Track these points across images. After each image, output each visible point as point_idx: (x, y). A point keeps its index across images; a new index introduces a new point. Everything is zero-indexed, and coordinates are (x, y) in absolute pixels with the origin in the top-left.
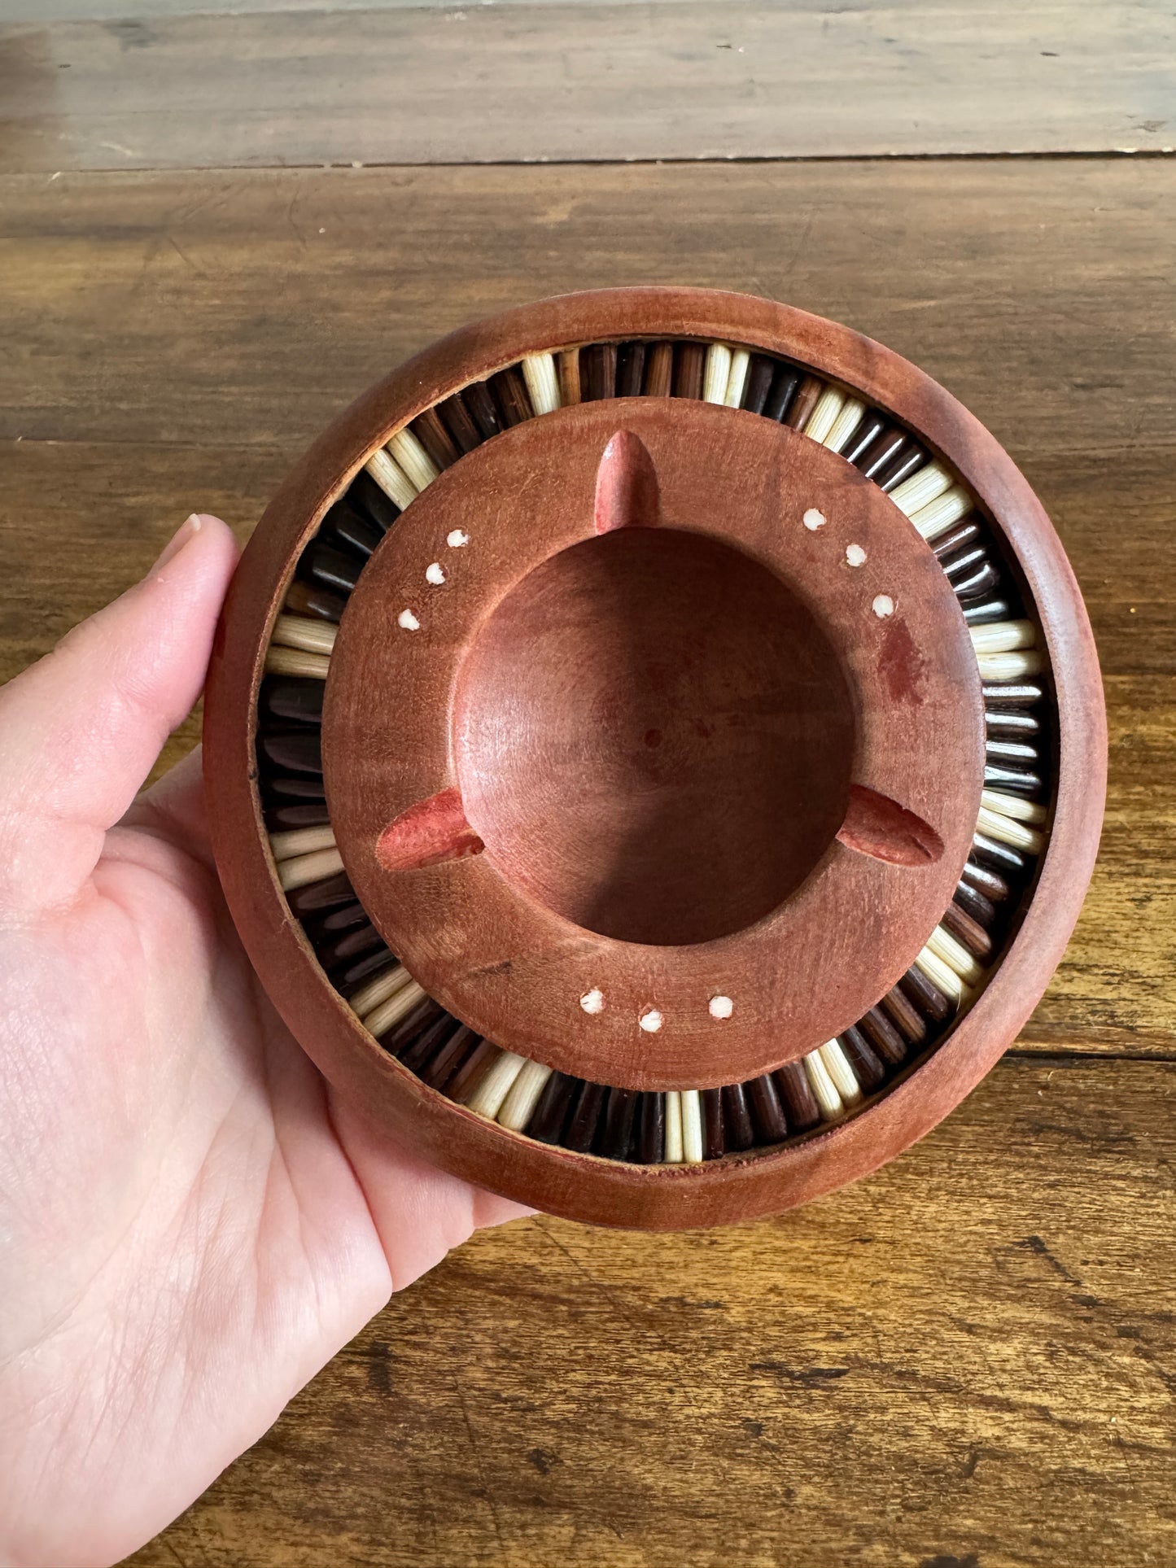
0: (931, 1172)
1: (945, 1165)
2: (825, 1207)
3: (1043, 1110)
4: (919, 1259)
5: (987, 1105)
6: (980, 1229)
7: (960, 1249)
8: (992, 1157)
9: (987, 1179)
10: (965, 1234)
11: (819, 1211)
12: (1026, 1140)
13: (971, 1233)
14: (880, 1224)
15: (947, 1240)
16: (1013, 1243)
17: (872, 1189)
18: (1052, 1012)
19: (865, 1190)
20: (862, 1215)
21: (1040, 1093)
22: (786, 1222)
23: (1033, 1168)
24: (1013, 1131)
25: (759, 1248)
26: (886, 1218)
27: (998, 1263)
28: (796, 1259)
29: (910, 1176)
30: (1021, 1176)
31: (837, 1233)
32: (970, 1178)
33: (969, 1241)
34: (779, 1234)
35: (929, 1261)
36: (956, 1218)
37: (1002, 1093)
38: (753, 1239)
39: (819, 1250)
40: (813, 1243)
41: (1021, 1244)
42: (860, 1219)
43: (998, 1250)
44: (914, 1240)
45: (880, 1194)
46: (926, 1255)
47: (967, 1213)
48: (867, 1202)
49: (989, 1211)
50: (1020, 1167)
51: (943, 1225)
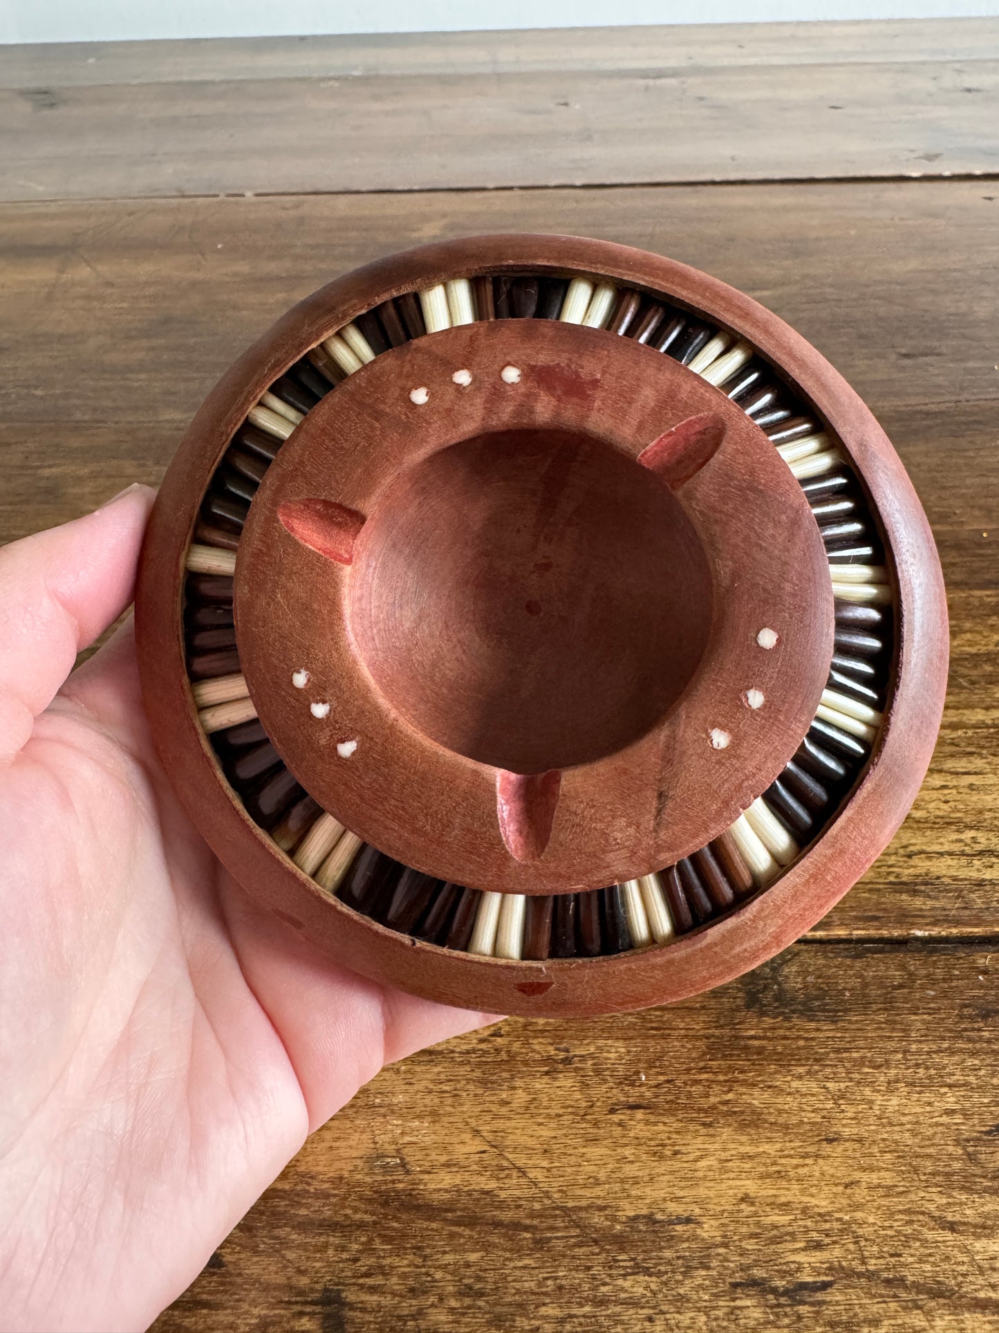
0: (887, 1064)
1: (900, 1056)
2: (786, 1107)
3: (986, 995)
4: (888, 1156)
5: (932, 993)
6: (945, 1119)
7: (928, 1143)
8: (945, 1045)
9: (944, 1068)
10: (930, 1126)
11: (780, 1112)
12: (976, 1026)
13: (937, 1124)
14: (844, 1122)
15: (914, 1134)
16: (981, 1132)
17: (830, 1085)
18: (979, 898)
19: (824, 1087)
20: (825, 1113)
21: (981, 977)
22: (748, 1126)
23: (987, 1053)
24: (961, 1017)
25: (724, 1155)
26: (850, 1115)
27: (969, 1154)
28: (764, 1164)
29: (867, 1070)
30: (977, 1062)
31: (802, 1134)
32: (927, 1068)
33: (936, 1133)
34: (744, 1138)
35: (899, 1157)
36: (918, 1110)
37: (944, 980)
38: (717, 1146)
39: (786, 1153)
40: (778, 1146)
41: (988, 1133)
42: (824, 1117)
43: (968, 1140)
44: (880, 1136)
45: (840, 1090)
46: (895, 1151)
47: (930, 1104)
48: (829, 1100)
49: (950, 1101)
50: (974, 1054)
51: (905, 1119)
